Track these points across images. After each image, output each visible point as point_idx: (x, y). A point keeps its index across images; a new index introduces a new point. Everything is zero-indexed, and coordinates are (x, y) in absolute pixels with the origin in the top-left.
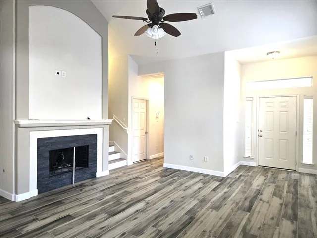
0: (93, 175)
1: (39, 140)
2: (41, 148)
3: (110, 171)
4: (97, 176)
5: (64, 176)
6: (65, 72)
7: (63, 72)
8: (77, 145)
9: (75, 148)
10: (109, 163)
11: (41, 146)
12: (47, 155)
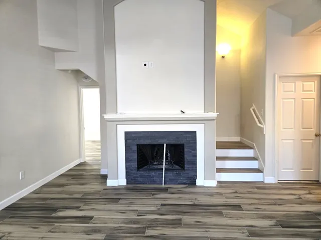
0: (192, 181)
1: (127, 133)
2: (128, 141)
3: (219, 182)
4: (197, 184)
5: (153, 173)
6: (153, 62)
7: (150, 62)
8: (168, 142)
9: (165, 145)
10: (217, 172)
11: (129, 139)
12: (135, 148)
